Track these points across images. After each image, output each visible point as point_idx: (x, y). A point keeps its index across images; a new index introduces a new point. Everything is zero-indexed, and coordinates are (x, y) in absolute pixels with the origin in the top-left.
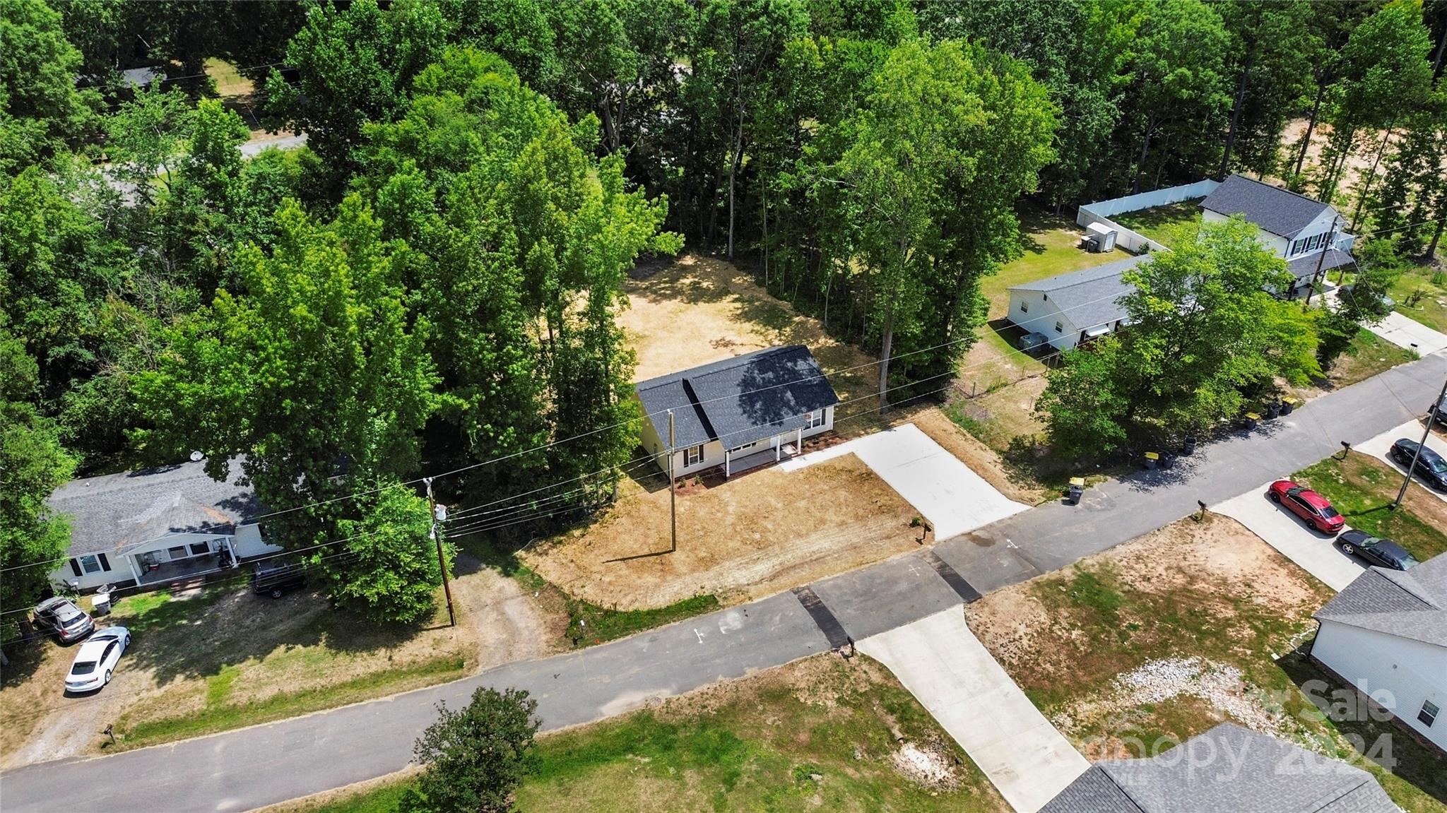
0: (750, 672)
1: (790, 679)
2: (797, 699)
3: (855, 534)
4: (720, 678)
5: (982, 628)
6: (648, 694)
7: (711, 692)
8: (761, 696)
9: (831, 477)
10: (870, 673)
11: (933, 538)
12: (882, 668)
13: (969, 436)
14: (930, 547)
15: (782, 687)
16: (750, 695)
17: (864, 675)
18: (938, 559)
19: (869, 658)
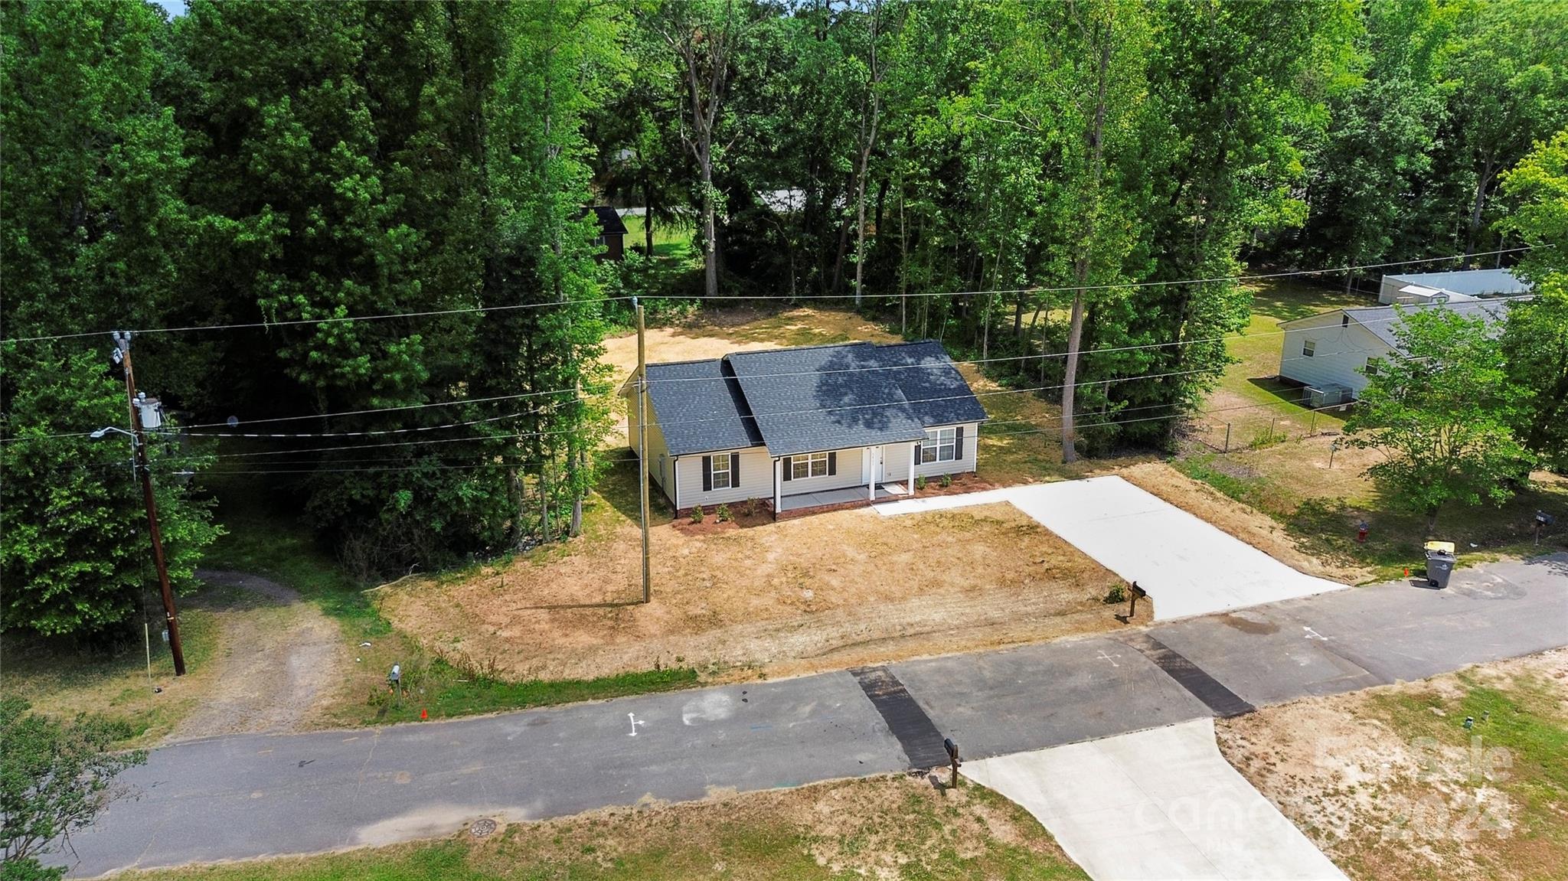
0: (715, 795)
1: (802, 816)
2: (810, 858)
3: (995, 605)
4: (647, 798)
5: (1256, 764)
6: (475, 814)
7: (615, 820)
8: (727, 843)
9: (962, 528)
10: (992, 823)
11: (1150, 616)
12: (1019, 815)
13: (1220, 495)
14: (1143, 629)
15: (781, 829)
16: (703, 838)
17: (976, 827)
18: (1158, 645)
19: (992, 793)
